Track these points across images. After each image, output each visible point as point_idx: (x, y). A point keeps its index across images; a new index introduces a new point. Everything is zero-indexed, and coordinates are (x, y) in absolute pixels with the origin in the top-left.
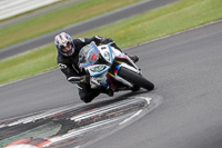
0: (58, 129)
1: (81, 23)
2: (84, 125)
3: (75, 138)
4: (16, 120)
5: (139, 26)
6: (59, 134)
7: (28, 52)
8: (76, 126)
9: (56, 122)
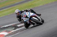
0: (14, 28)
1: (20, 2)
2: (20, 27)
3: (18, 31)
4: (3, 26)
5: (35, 3)
6: (14, 29)
7: (6, 9)
8: (18, 27)
9: (13, 27)
